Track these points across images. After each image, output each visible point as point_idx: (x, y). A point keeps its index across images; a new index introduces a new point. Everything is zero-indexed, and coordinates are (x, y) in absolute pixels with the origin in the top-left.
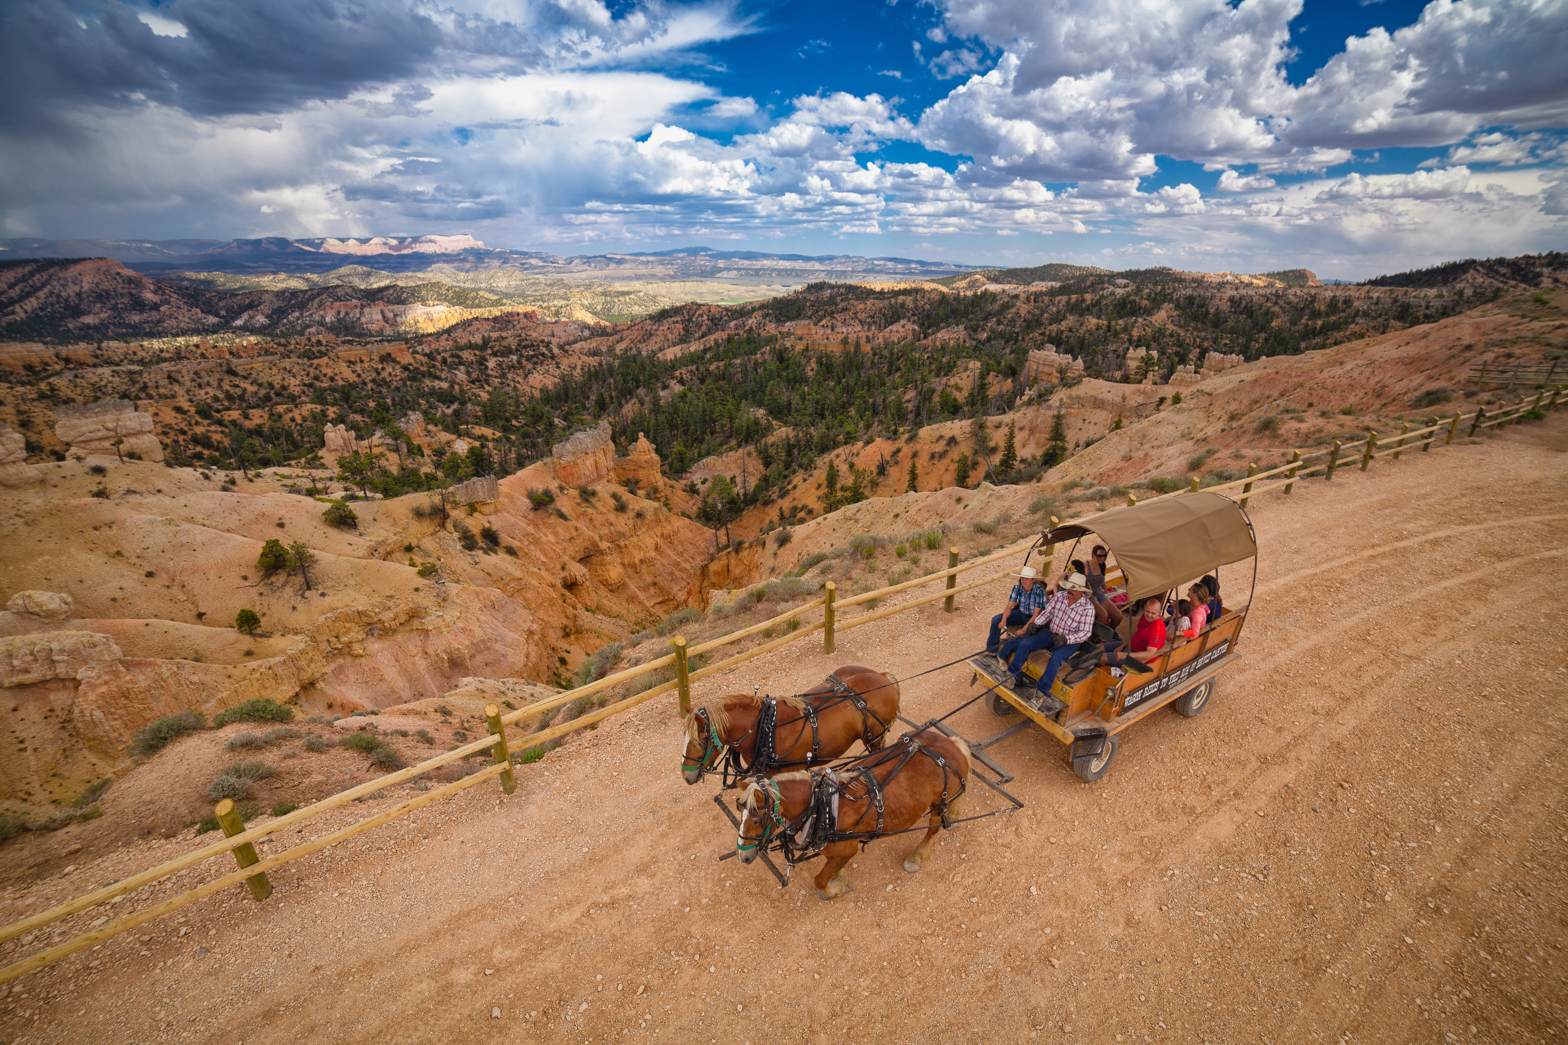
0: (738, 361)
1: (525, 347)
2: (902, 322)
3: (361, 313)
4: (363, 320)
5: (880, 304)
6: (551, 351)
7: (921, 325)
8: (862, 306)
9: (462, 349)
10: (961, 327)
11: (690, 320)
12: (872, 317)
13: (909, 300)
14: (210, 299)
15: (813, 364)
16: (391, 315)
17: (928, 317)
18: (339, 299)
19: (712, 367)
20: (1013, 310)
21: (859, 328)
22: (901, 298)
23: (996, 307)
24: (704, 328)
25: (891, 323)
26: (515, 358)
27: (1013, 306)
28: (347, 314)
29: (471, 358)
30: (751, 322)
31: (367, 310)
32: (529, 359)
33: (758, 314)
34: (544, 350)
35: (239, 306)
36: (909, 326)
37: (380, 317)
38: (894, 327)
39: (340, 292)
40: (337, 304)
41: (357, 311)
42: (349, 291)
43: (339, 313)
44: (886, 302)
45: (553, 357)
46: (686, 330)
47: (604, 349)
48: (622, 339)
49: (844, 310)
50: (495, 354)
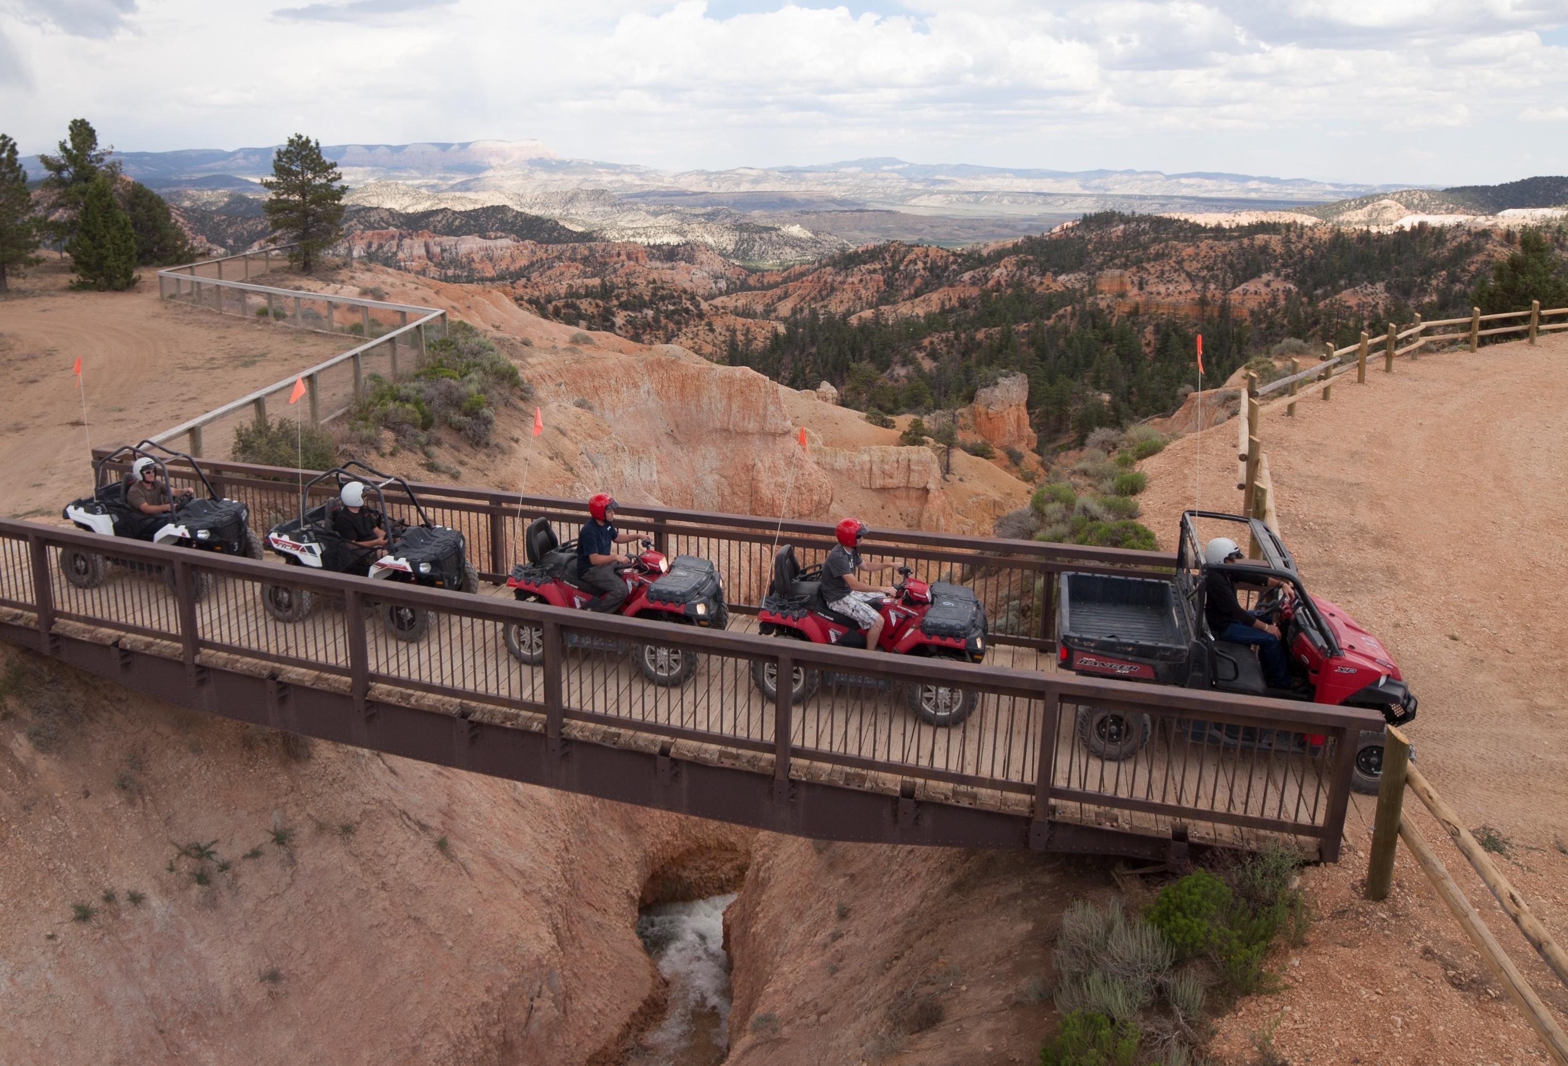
0: (1023, 327)
1: (663, 298)
2: (1265, 277)
3: (399, 246)
4: (401, 255)
5: (1222, 247)
6: (697, 306)
7: (1300, 283)
8: (1191, 250)
9: (578, 296)
10: (1380, 286)
11: (895, 269)
12: (1209, 269)
13: (1275, 242)
14: (218, 224)
15: (1149, 333)
16: (437, 250)
17: (1313, 268)
18: (371, 226)
19: (980, 335)
20: (1480, 257)
21: (1187, 286)
22: (1260, 239)
23: (1445, 252)
24: (918, 282)
25: (1246, 279)
26: (650, 313)
27: (1479, 250)
28: (381, 246)
29: (591, 310)
30: (999, 273)
31: (407, 242)
32: (669, 315)
33: (1010, 261)
34: (688, 304)
35: (250, 233)
36: (1279, 285)
37: (423, 252)
38: (1251, 286)
39: (374, 217)
40: (369, 233)
41: (394, 243)
42: (385, 215)
43: (370, 245)
44: (1234, 244)
45: (701, 315)
46: (889, 283)
47: (759, 308)
48: (786, 295)
49: (1159, 256)
50: (624, 306)
